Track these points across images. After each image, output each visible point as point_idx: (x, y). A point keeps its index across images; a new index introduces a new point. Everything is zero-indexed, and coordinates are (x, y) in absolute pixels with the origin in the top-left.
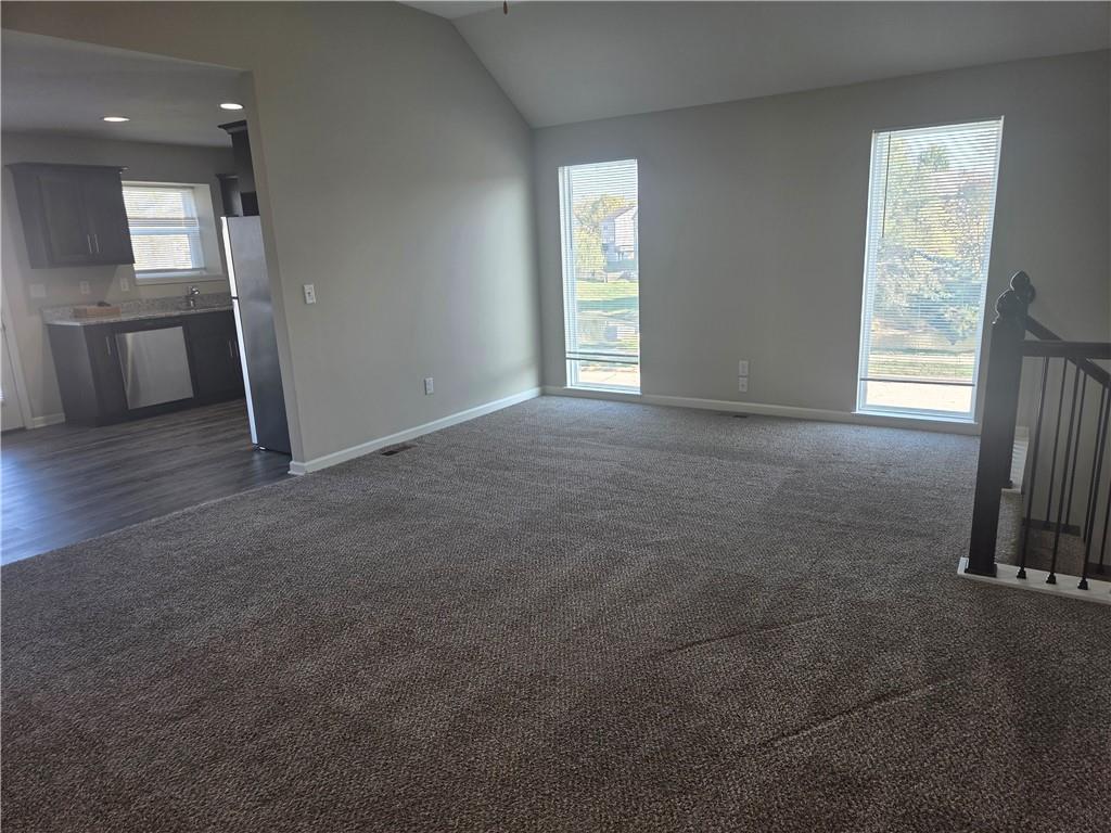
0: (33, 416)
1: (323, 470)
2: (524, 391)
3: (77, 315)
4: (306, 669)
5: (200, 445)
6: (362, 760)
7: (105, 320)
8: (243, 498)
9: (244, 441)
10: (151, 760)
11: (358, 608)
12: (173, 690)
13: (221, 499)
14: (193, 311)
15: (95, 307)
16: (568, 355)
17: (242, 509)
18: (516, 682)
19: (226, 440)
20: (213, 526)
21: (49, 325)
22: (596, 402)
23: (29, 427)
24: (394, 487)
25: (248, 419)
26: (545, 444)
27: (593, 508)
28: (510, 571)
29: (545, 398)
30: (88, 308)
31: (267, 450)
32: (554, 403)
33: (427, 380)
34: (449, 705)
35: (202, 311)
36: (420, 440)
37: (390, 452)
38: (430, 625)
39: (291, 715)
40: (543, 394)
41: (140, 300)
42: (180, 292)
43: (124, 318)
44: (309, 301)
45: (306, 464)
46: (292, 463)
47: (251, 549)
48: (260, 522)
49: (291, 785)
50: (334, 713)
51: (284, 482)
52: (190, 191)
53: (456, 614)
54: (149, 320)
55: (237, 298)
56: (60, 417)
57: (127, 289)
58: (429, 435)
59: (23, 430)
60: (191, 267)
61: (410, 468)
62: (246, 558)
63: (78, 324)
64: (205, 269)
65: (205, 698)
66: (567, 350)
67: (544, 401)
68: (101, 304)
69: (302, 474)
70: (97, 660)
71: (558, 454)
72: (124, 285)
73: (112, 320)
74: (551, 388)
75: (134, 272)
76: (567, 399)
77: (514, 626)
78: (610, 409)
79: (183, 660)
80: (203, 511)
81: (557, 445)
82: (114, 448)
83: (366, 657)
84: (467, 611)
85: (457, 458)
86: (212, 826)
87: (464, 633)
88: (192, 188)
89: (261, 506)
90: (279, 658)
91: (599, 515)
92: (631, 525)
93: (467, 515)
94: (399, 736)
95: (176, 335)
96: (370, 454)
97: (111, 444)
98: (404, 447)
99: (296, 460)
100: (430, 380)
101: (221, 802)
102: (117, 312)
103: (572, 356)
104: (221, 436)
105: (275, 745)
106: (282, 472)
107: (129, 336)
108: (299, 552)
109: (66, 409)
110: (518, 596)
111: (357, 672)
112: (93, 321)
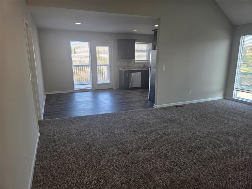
0: (114, 86)
1: (161, 108)
2: (219, 97)
3: (124, 68)
4: (142, 155)
5: (139, 97)
6: (146, 183)
7: (128, 70)
8: (143, 110)
9: (147, 98)
10: (108, 163)
11: (157, 143)
12: (117, 149)
13: (138, 110)
14: (144, 69)
15: (127, 67)
16: (234, 89)
17: (142, 113)
18: (191, 180)
19: (144, 97)
20: (135, 115)
21: (119, 70)
22: (241, 104)
23: (113, 88)
24: (175, 116)
25: (148, 93)
26: (220, 113)
27: (230, 136)
28: (198, 147)
29: (224, 100)
30: (126, 67)
31: (151, 101)
32: (227, 101)
33: (190, 90)
34: (171, 178)
35: (145, 69)
36: (185, 105)
37: (177, 107)
38: (173, 154)
39: (135, 164)
40: (224, 98)
41: (135, 66)
42: (142, 65)
43: (131, 70)
44: (164, 69)
45: (157, 106)
46: (154, 105)
47: (140, 122)
48: (144, 117)
49: (130, 182)
50: (144, 168)
51: (151, 109)
52: (148, 44)
53: (180, 154)
54: (136, 70)
55: (150, 67)
56: (118, 87)
57: (133, 64)
58: (188, 104)
59: (112, 89)
60: (145, 60)
61: (180, 112)
62: (139, 124)
63: (123, 70)
64: (148, 60)
65: (121, 153)
66: (234, 87)
67: (224, 101)
68: (128, 67)
69: (156, 108)
70: (107, 138)
71: (224, 117)
72: (133, 63)
73: (129, 70)
74: (227, 97)
75: (135, 61)
76: (232, 101)
77: (195, 163)
78: (246, 106)
79: (120, 143)
80: (135, 112)
81: (224, 114)
82: (124, 95)
83: (155, 157)
84: (183, 154)
85: (193, 112)
86: (112, 184)
87: (181, 160)
88: (149, 43)
89: (145, 113)
90: (138, 150)
91: (232, 139)
92: (242, 145)
93: (191, 128)
94: (156, 181)
95: (140, 74)
96: (172, 106)
97: (124, 94)
98: (181, 106)
99: (155, 104)
100: (191, 91)
101: (116, 179)
102: (130, 68)
103: (236, 89)
104: (143, 96)
105: (130, 170)
106: (152, 106)
107: (133, 73)
108: (149, 126)
109: (119, 86)
110: (199, 155)
111: (152, 160)
112: (126, 70)
